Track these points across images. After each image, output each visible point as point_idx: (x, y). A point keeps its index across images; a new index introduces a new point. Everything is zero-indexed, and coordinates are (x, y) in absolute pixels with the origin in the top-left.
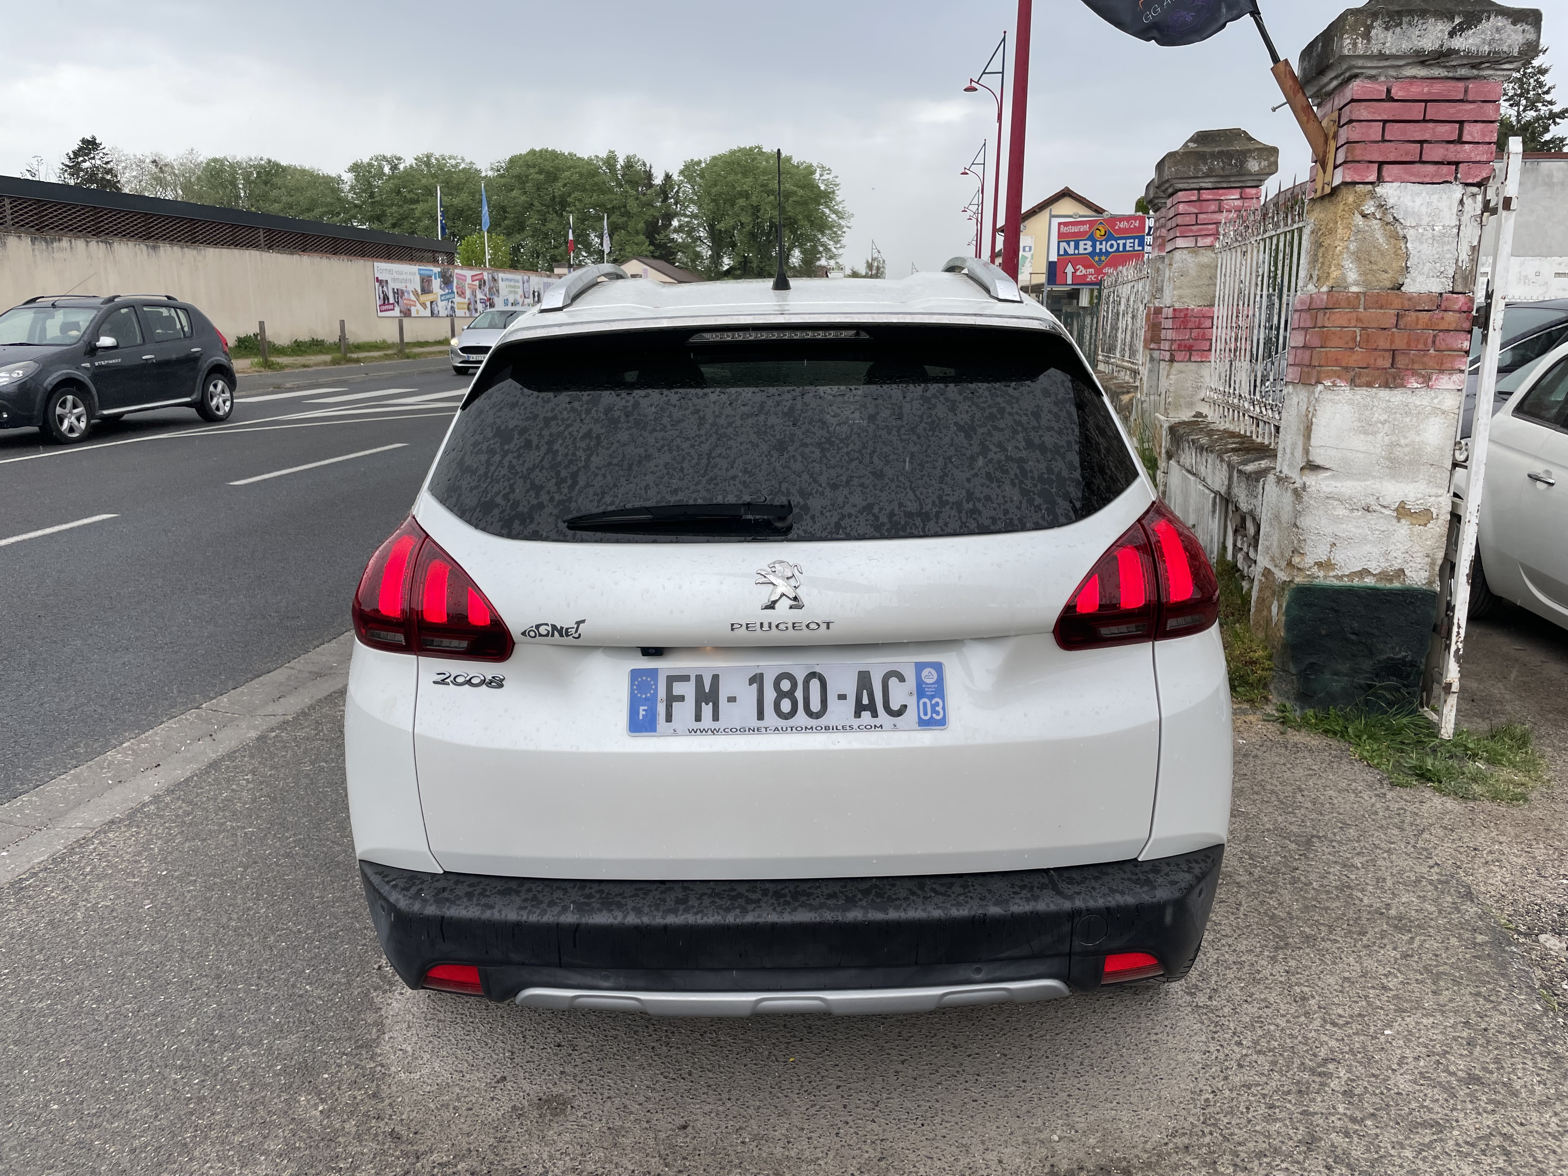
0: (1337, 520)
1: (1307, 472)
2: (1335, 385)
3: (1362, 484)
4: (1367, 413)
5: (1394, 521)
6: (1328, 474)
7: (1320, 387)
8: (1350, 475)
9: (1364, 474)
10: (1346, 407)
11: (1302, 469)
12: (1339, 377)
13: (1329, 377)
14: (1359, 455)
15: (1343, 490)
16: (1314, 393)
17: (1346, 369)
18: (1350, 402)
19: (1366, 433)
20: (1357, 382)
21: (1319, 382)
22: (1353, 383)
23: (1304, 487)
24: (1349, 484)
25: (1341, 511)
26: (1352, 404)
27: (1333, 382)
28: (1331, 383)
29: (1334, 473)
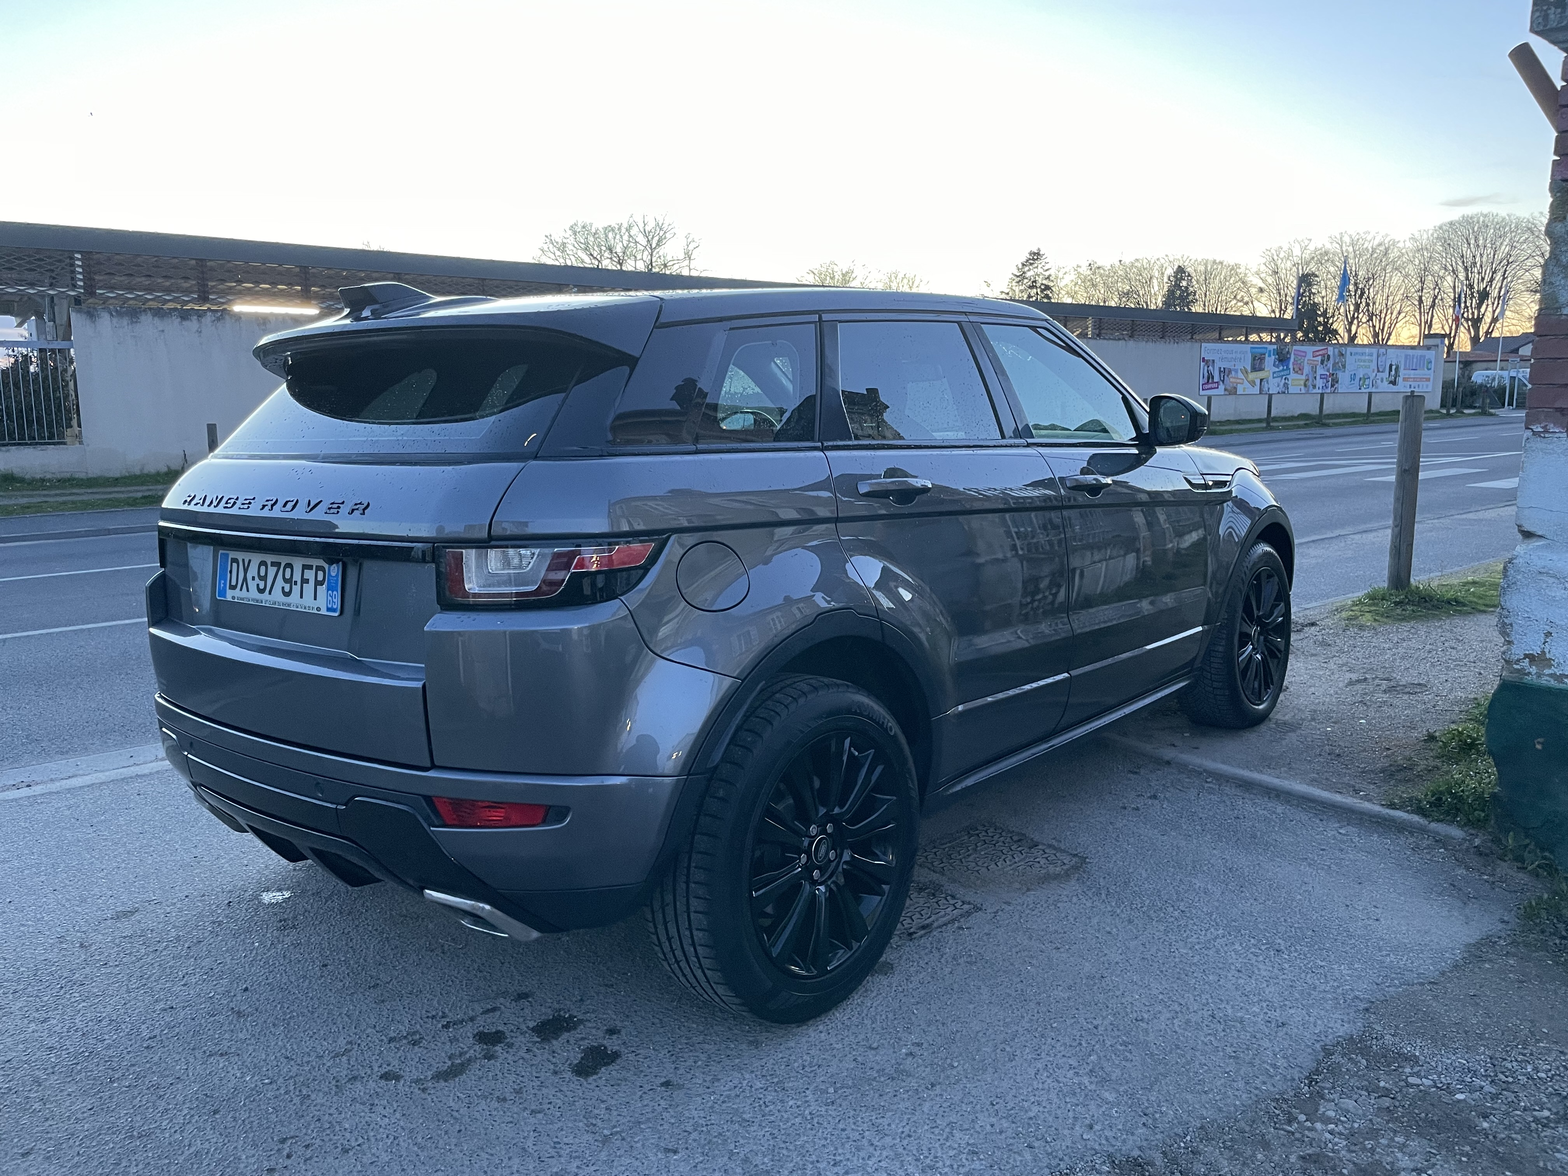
0: (1553, 602)
2: (1546, 431)
6: (1541, 543)
10: (1563, 458)
12: (1551, 421)
15: (1560, 564)
17: (1562, 411)
23: (1511, 559)
27: (1545, 427)
28: (1542, 428)
29: (1548, 541)
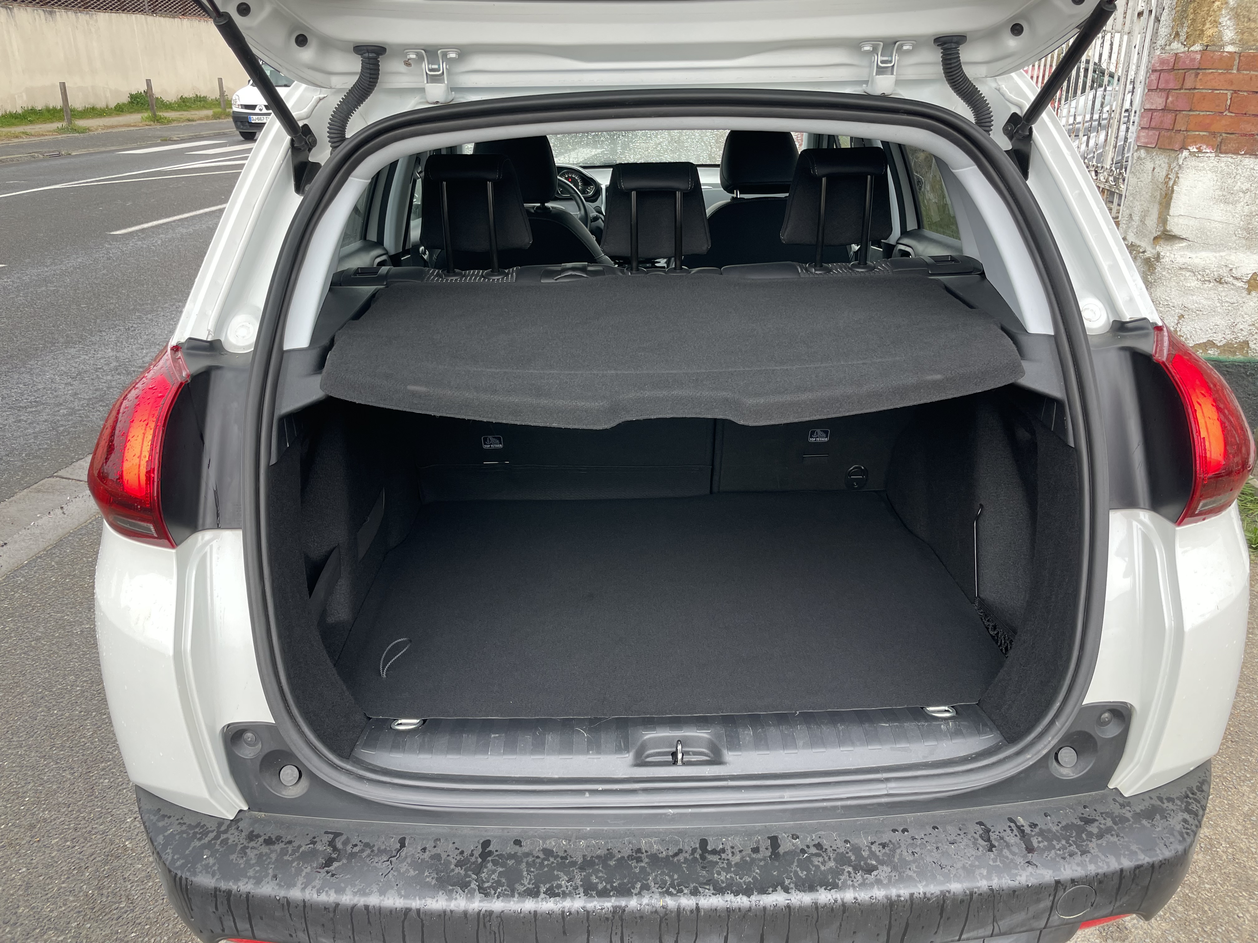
0: (1188, 291)
1: (1162, 242)
2: (1200, 151)
3: (1218, 255)
4: (1230, 181)
5: (1245, 293)
6: (1184, 244)
7: (1185, 153)
8: (1206, 246)
9: (1219, 246)
10: (1210, 174)
11: (1155, 238)
12: (1204, 143)
13: (1195, 143)
14: (1217, 225)
15: (1196, 261)
16: (1177, 158)
17: (1214, 134)
18: (1214, 170)
19: (1226, 202)
20: (1223, 148)
21: (1183, 148)
22: (1220, 150)
23: (1158, 257)
24: (1204, 254)
25: (1193, 283)
26: (1216, 172)
27: (1199, 148)
28: (1197, 148)
29: (1190, 243)
